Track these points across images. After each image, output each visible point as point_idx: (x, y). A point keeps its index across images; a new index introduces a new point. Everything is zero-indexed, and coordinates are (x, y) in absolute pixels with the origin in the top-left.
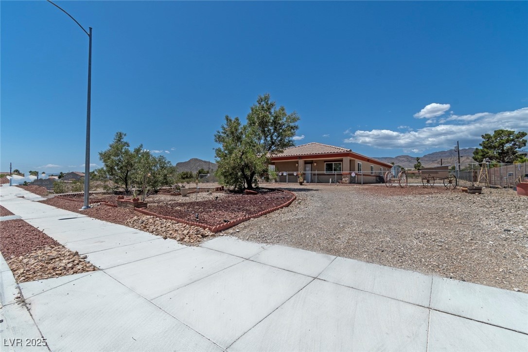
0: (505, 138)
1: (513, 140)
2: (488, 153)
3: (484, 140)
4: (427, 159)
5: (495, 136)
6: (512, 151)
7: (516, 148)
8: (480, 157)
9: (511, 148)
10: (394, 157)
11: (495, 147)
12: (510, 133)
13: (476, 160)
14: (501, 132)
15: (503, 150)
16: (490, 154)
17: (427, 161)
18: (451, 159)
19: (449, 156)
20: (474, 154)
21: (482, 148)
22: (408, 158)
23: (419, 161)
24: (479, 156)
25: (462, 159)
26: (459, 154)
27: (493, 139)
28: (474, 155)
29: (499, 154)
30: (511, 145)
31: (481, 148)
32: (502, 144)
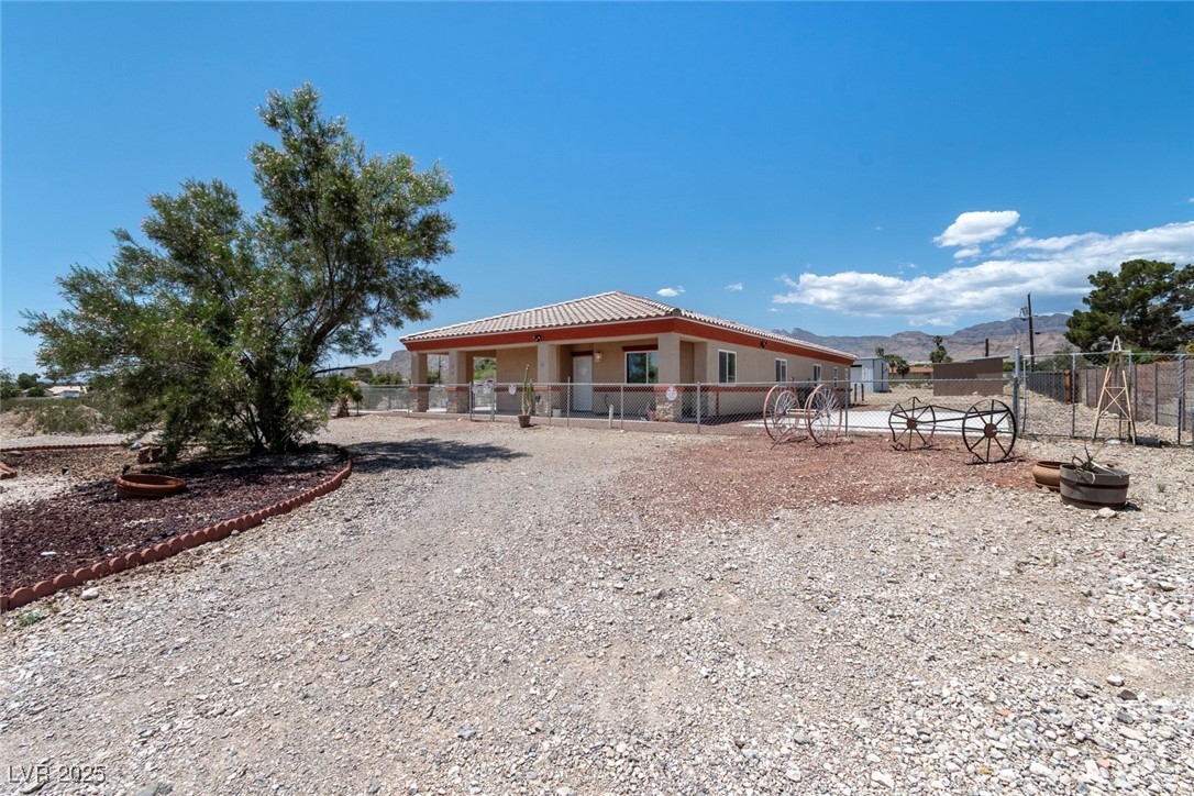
0: (1149, 282)
1: (1170, 287)
2: (1105, 323)
3: (1096, 289)
4: (961, 340)
5: (1123, 277)
6: (1166, 317)
7: (1178, 308)
8: (1084, 334)
9: (1166, 310)
10: (889, 336)
11: (1122, 308)
12: (1164, 269)
13: (1074, 340)
14: (1139, 266)
15: (1143, 314)
16: (1110, 324)
17: (962, 343)
18: (1015, 339)
19: (1007, 333)
20: (1069, 326)
21: (1089, 311)
22: (919, 338)
23: (940, 344)
24: (1081, 332)
25: (1038, 340)
26: (1031, 327)
27: (1119, 284)
28: (1068, 329)
29: (1135, 324)
30: (1164, 300)
31: (1086, 309)
32: (1143, 299)
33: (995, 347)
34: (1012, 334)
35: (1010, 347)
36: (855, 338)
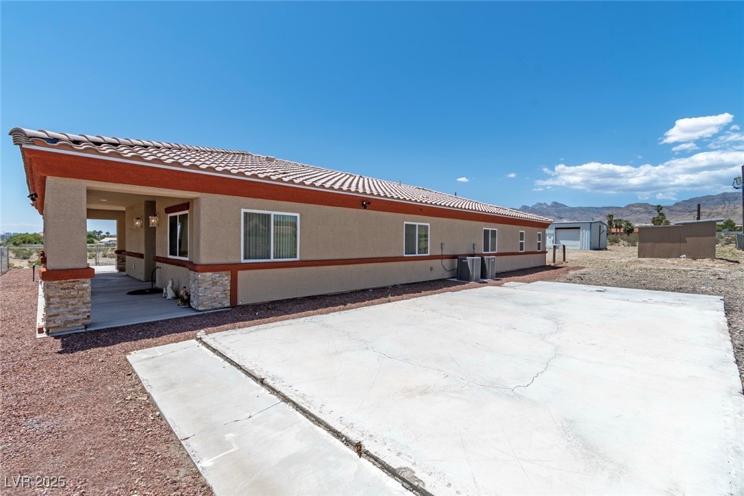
4: (680, 208)
10: (623, 206)
17: (679, 211)
22: (645, 207)
23: (661, 212)
33: (707, 214)
34: (721, 204)
35: (718, 214)
36: (597, 208)
